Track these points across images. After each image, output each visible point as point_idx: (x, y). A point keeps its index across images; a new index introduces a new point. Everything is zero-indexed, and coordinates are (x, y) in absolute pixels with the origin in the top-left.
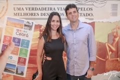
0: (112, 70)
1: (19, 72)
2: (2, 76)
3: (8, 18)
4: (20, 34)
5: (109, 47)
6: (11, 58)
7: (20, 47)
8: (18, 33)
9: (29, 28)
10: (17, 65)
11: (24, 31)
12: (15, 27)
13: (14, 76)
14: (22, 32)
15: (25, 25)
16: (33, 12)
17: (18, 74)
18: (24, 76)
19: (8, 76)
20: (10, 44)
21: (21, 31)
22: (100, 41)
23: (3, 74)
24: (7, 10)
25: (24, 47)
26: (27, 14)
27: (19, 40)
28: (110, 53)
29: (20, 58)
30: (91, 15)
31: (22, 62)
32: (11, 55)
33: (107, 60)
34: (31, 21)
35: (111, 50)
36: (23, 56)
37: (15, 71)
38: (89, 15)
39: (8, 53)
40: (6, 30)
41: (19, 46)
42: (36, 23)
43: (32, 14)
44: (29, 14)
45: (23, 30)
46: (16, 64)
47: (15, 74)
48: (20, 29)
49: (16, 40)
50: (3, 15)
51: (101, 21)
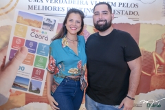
0: (159, 89)
1: (34, 88)
2: (9, 93)
3: (20, 12)
4: (36, 36)
5: (157, 58)
6: (23, 69)
7: (36, 54)
8: (33, 35)
9: (49, 28)
10: (31, 79)
11: (43, 32)
12: (30, 25)
13: (26, 94)
14: (39, 34)
15: (44, 24)
16: (56, 5)
17: (32, 91)
18: (41, 94)
19: (17, 94)
20: (22, 50)
21: (37, 31)
22: (146, 50)
23: (10, 91)
25: (42, 54)
26: (47, 8)
27: (35, 44)
28: (157, 66)
29: (35, 70)
30: (136, 13)
31: (38, 75)
32: (22, 65)
33: (153, 74)
34: (52, 18)
35: (159, 62)
36: (39, 67)
37: (28, 87)
38: (133, 13)
39: (18, 62)
40: (16, 29)
41: (34, 52)
42: (59, 21)
43: (54, 9)
44: (50, 8)
45: (41, 30)
46: (30, 77)
47: (28, 92)
48: (36, 29)
49: (31, 44)
50: (13, 8)
51: (148, 22)
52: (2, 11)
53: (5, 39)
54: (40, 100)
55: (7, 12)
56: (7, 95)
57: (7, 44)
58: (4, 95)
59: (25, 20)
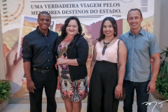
2: (22, 82)
3: (25, 17)
12: (34, 27)
16: (54, 9)
23: (22, 80)
24: (23, 8)
30: (118, 11)
38: (116, 11)
40: (24, 31)
42: (57, 22)
43: (52, 12)
50: (20, 14)
52: (12, 18)
53: (15, 39)
55: (15, 18)
56: (20, 84)
57: (17, 43)
58: (18, 83)
59: (30, 23)
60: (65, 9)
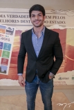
4: (2, 38)
9: (10, 33)
11: (6, 36)
15: (7, 31)
21: (3, 35)
22: (70, 45)
26: (8, 21)
29: (2, 59)
34: (12, 27)
38: (62, 22)
41: (2, 48)
42: (16, 28)
43: (13, 21)
54: (7, 77)
60: (23, 19)
